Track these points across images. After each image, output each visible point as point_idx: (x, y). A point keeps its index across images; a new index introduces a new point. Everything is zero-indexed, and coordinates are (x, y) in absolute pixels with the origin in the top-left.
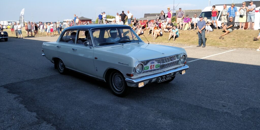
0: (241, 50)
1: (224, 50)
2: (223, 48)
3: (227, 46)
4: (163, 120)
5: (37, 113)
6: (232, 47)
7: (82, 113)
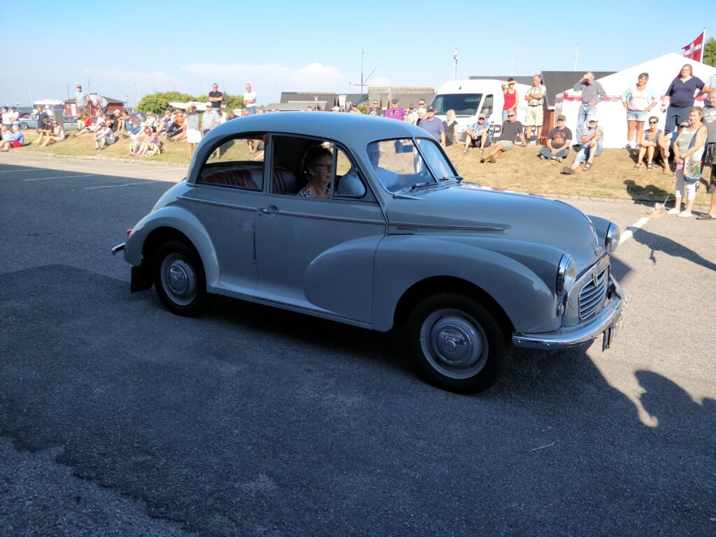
7: (98, 390)
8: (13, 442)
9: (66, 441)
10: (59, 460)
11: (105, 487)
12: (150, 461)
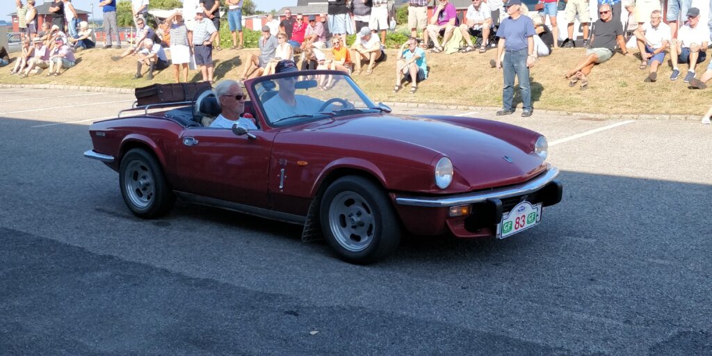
0: (649, 122)
1: (590, 122)
2: (587, 115)
3: (601, 109)
6: (616, 113)
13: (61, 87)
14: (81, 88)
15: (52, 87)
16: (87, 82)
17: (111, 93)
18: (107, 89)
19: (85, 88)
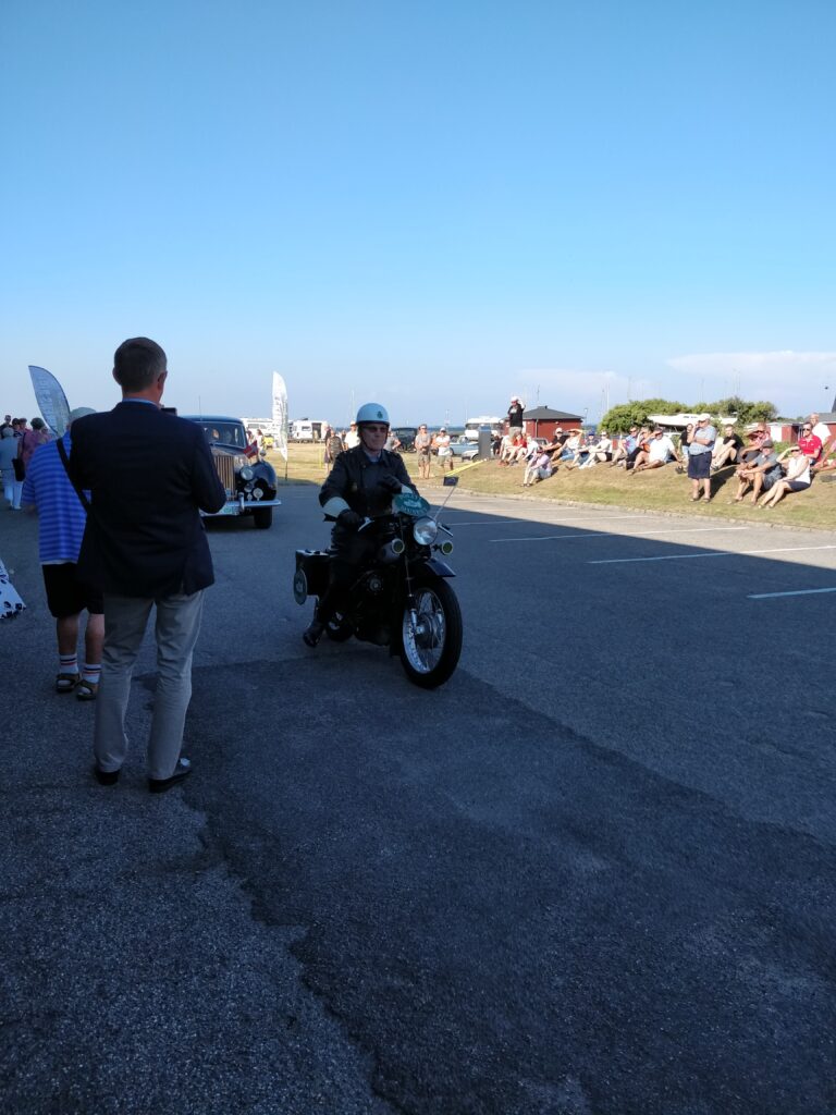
4: (773, 971)
5: (211, 817)
8: (253, 903)
9: (314, 921)
10: (293, 949)
11: (333, 1013)
12: (409, 990)
13: (533, 498)
14: (554, 500)
15: (525, 498)
16: (561, 495)
17: (583, 508)
18: (580, 503)
19: (557, 501)
